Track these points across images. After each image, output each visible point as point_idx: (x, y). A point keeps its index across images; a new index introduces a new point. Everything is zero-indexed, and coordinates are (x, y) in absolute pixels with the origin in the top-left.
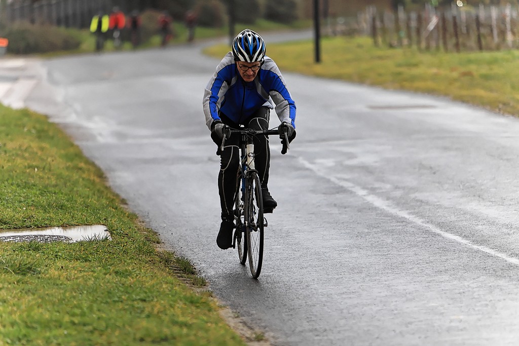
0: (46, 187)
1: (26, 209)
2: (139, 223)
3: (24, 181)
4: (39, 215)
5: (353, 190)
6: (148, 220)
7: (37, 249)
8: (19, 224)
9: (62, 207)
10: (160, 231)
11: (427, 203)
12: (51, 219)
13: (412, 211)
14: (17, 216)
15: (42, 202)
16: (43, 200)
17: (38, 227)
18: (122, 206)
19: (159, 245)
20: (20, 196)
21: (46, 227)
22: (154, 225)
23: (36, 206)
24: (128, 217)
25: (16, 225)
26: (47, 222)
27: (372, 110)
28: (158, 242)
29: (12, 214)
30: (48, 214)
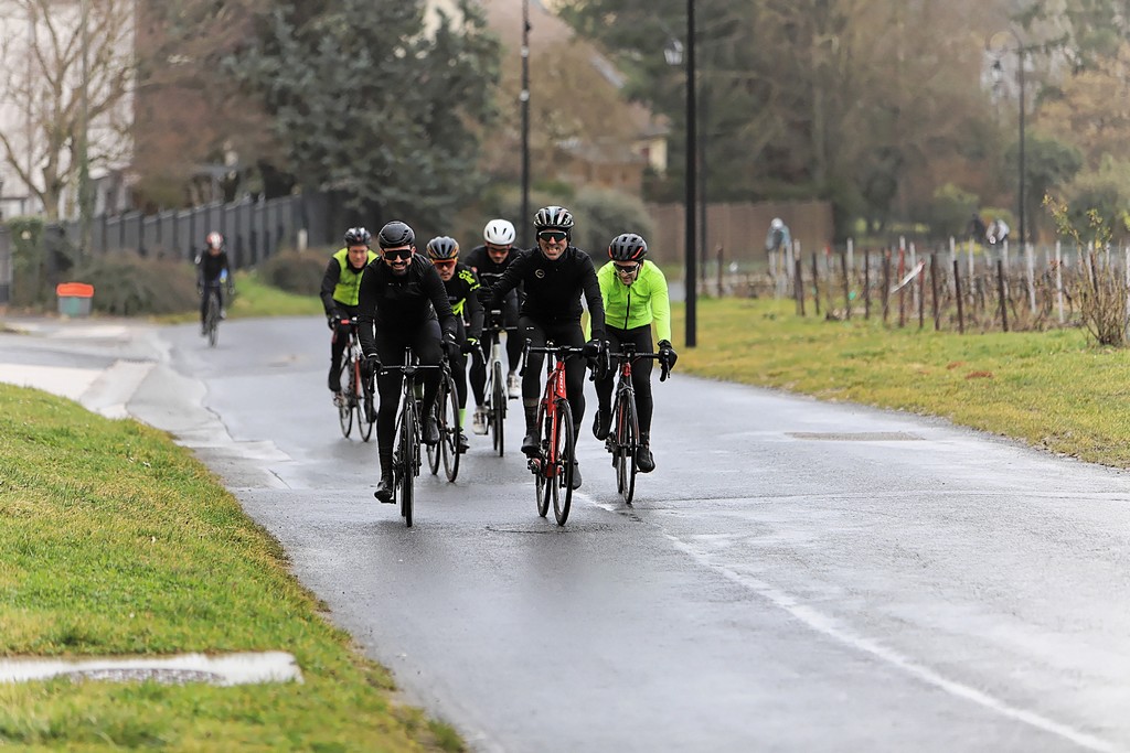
0: (174, 574)
1: (136, 616)
2: (354, 650)
3: (130, 560)
4: (160, 630)
5: (769, 595)
6: (371, 644)
7: (157, 696)
8: (122, 645)
9: (205, 614)
10: (395, 667)
12: (184, 638)
14: (117, 629)
15: (166, 603)
16: (169, 600)
17: (159, 653)
18: (322, 615)
19: (393, 694)
20: (123, 590)
21: (175, 652)
22: (384, 655)
23: (156, 611)
24: (333, 637)
25: (115, 646)
26: (176, 643)
27: (799, 440)
28: (392, 689)
29: (107, 625)
30: (178, 629)
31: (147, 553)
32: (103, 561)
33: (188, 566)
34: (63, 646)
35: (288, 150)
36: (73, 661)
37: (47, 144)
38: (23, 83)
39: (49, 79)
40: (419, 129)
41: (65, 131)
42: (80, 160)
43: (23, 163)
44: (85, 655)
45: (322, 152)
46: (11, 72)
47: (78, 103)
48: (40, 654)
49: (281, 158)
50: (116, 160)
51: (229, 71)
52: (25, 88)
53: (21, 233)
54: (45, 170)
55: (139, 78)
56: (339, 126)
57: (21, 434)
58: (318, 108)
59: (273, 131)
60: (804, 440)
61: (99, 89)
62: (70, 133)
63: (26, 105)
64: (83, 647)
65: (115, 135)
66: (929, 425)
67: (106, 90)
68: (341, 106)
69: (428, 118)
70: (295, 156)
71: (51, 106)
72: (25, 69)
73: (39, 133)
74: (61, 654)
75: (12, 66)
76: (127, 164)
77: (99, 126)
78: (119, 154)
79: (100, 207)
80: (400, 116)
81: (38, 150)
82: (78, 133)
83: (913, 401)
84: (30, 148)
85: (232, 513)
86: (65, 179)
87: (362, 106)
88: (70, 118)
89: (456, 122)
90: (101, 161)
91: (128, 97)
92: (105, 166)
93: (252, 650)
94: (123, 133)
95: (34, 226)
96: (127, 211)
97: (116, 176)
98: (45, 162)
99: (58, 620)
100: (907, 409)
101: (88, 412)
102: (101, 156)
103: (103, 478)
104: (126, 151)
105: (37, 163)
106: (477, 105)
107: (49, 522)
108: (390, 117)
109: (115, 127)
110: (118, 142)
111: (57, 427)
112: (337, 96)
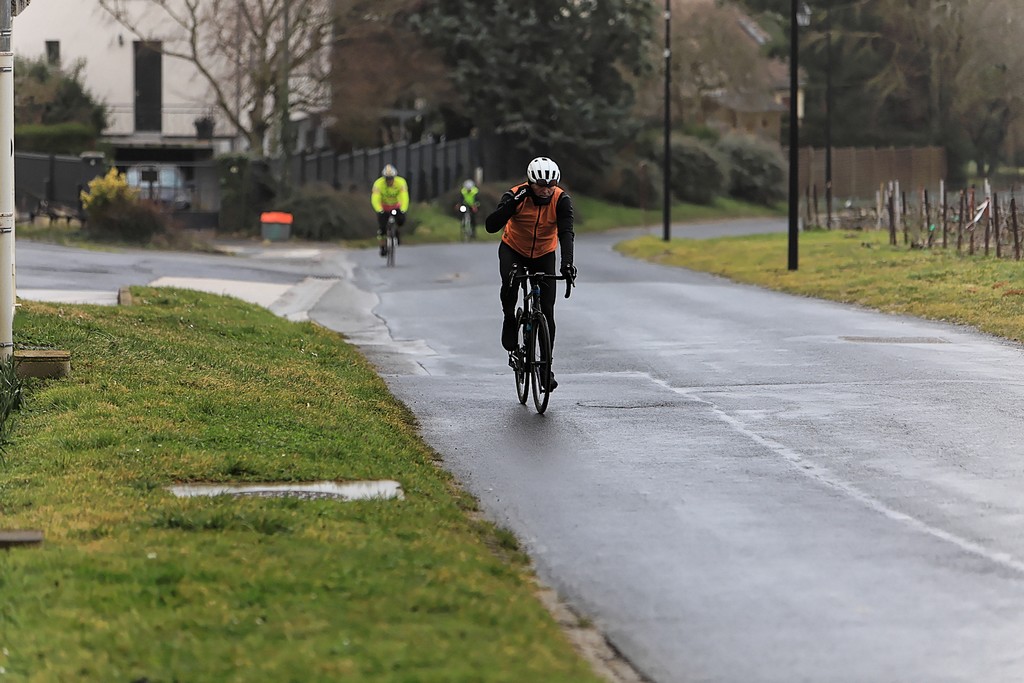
0: (320, 429)
1: (286, 456)
2: (453, 485)
3: (288, 420)
4: (303, 464)
5: (780, 451)
6: (467, 483)
7: (294, 506)
8: (274, 475)
9: (339, 455)
10: (481, 497)
11: (882, 473)
12: (320, 470)
13: (857, 482)
14: (270, 464)
15: (310, 448)
16: (313, 446)
17: (301, 481)
18: (436, 463)
19: (476, 513)
20: (280, 439)
21: (312, 480)
22: (474, 489)
23: (302, 453)
24: (438, 475)
25: (268, 476)
26: (314, 474)
27: (848, 342)
28: (475, 510)
29: (264, 462)
30: (316, 464)
31: (302, 416)
32: (266, 420)
33: (333, 424)
34: (230, 475)
35: (466, 97)
36: (237, 486)
37: (253, 91)
38: (231, 37)
39: (255, 34)
40: (581, 80)
41: (268, 79)
42: (282, 105)
43: (231, 105)
44: (247, 483)
45: (497, 99)
46: (221, 28)
47: (281, 55)
48: (212, 481)
49: (460, 102)
50: (315, 105)
51: (415, 28)
52: (234, 41)
53: (229, 168)
54: (251, 114)
55: (336, 32)
56: (512, 77)
57: (215, 331)
58: (492, 60)
59: (454, 80)
60: (852, 343)
61: (300, 43)
62: (273, 81)
63: (235, 57)
64: (245, 476)
65: (314, 84)
66: (960, 332)
67: (306, 43)
68: (513, 59)
69: (590, 70)
70: (472, 102)
71: (257, 57)
72: (234, 23)
73: (246, 80)
74: (226, 481)
75: (222, 23)
76: (323, 108)
77: (298, 75)
78: (317, 99)
79: (301, 145)
80: (565, 68)
81: (246, 96)
82: (280, 81)
83: (954, 313)
84: (238, 94)
85: (376, 390)
86: (269, 121)
87: (532, 60)
88: (274, 68)
89: (615, 74)
90: (300, 106)
91: (326, 50)
92: (302, 110)
93: (371, 480)
94: (320, 81)
95: (241, 162)
96: (324, 149)
97: (316, 119)
98: (251, 107)
99: (227, 458)
100: (947, 320)
101: (274, 316)
102: (301, 102)
103: (278, 364)
104: (322, 98)
105: (244, 107)
106: (633, 60)
107: (228, 393)
108: (556, 68)
109: (312, 76)
110: (317, 89)
111: (244, 326)
112: (510, 50)
